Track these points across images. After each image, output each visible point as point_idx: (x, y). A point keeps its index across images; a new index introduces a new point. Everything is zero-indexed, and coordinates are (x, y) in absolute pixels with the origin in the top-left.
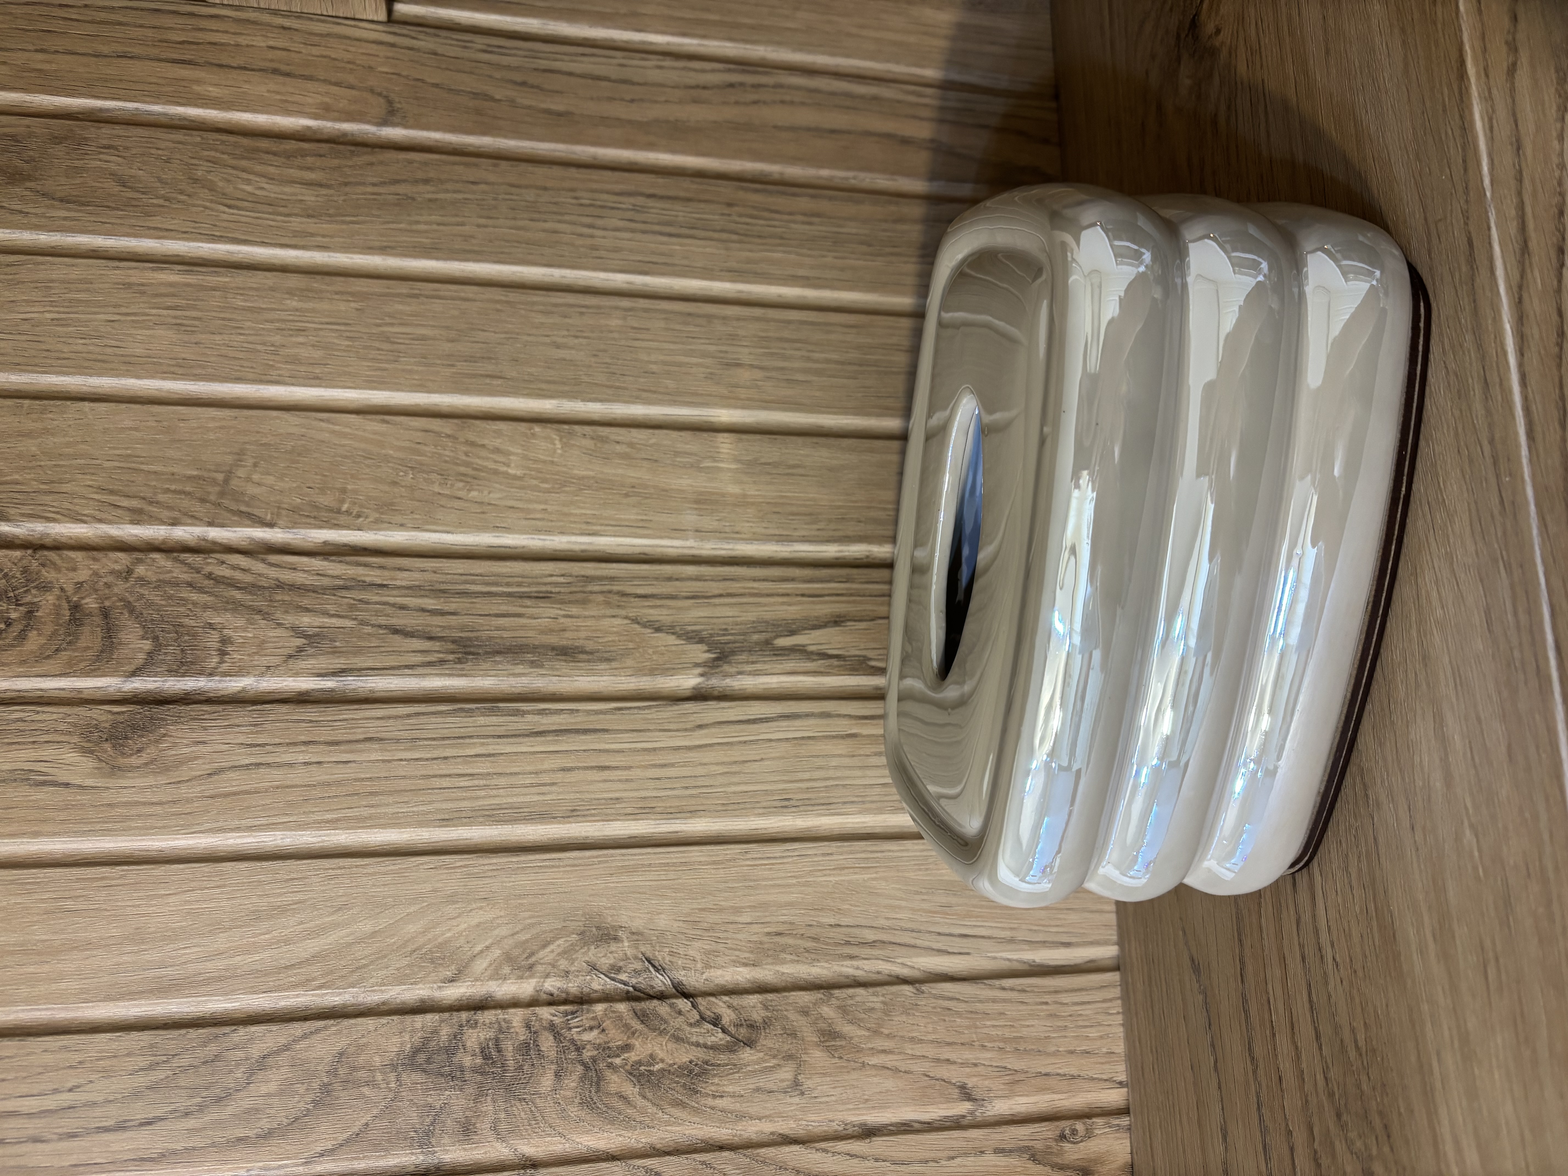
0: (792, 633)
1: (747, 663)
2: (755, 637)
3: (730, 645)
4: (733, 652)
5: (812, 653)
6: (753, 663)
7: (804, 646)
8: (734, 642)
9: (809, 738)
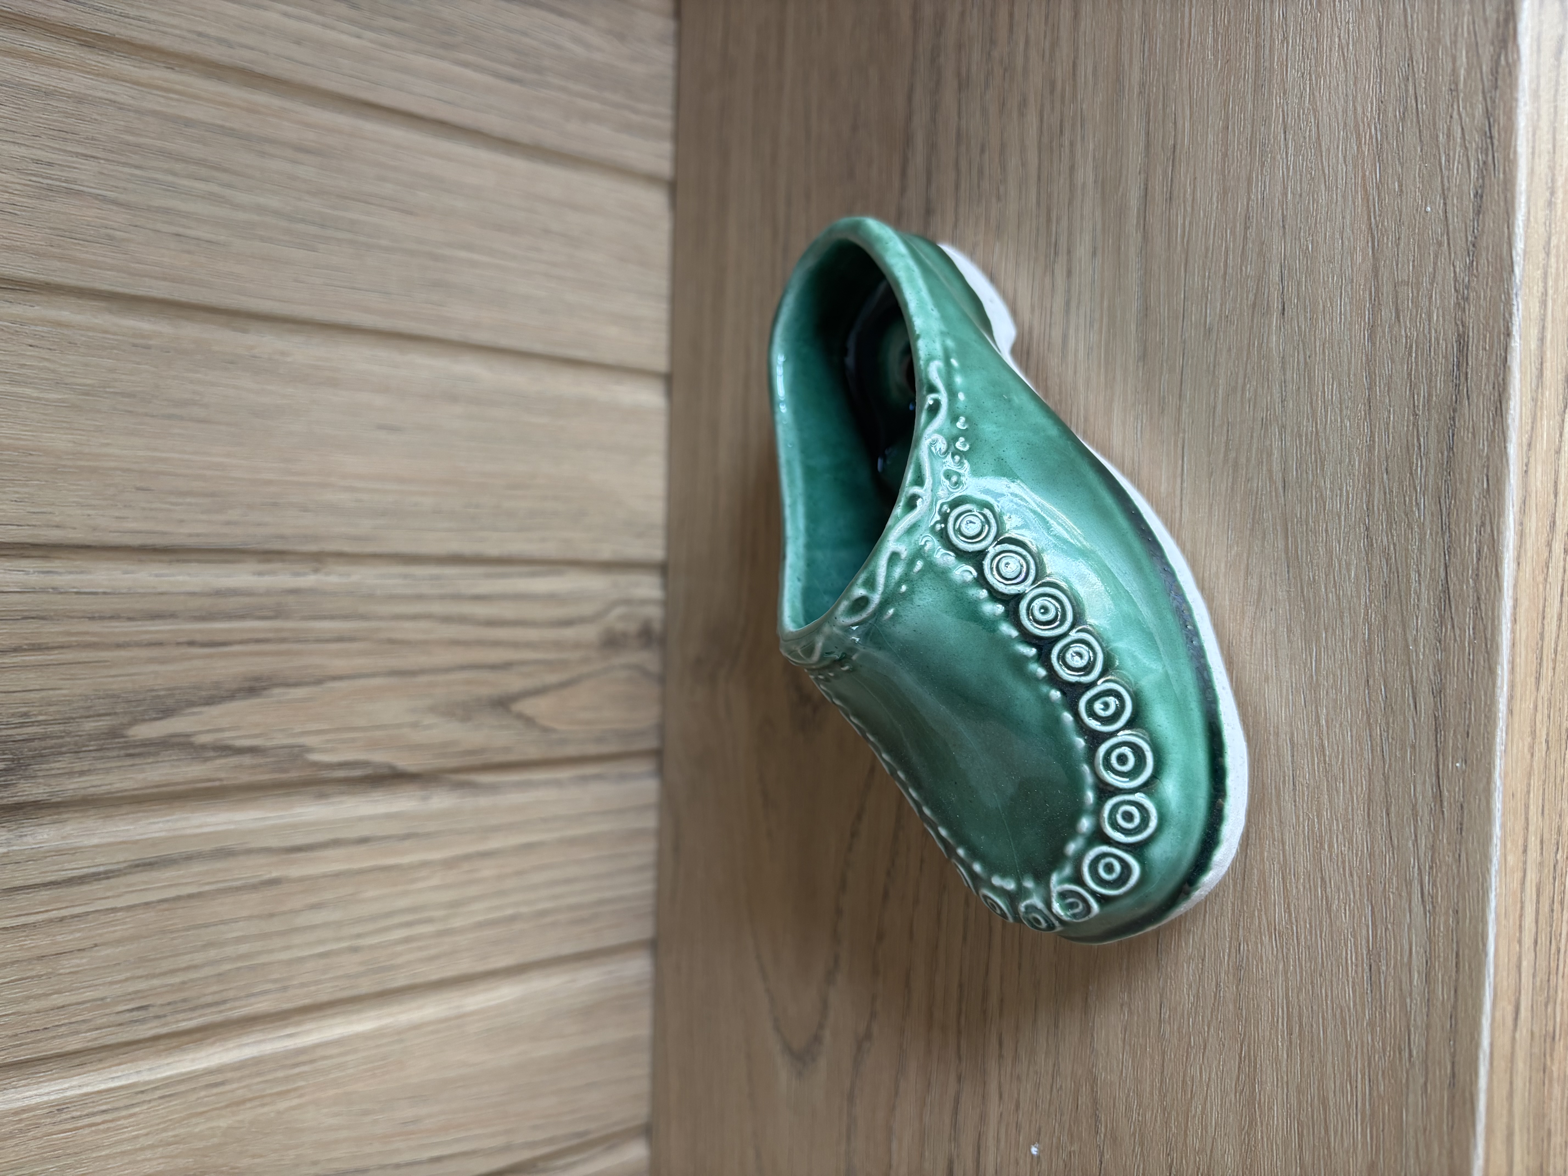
0: (167, 713)
1: (71, 774)
2: (89, 726)
3: (36, 744)
4: (40, 757)
5: (204, 747)
6: (82, 773)
7: (188, 736)
8: (44, 737)
9: (191, 896)
